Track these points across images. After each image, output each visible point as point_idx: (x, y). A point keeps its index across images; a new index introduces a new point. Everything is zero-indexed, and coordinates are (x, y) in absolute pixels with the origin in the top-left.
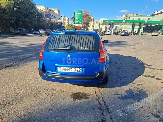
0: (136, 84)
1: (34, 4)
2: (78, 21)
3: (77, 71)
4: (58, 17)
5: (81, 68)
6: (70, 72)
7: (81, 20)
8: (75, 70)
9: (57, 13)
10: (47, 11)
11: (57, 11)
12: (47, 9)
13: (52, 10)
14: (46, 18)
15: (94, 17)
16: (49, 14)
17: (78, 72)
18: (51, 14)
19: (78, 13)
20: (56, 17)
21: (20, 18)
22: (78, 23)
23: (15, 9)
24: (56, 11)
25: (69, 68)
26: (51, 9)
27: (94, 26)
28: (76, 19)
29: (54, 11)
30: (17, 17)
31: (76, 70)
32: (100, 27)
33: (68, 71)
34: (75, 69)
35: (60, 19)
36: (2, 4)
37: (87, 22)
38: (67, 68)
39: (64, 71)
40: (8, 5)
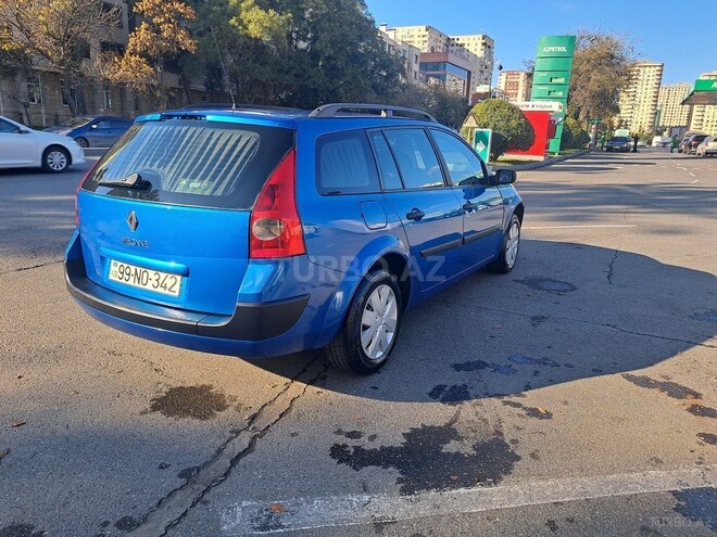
0: (524, 408)
1: (367, 21)
2: (547, 88)
3: (165, 287)
4: (482, 72)
5: (179, 278)
6: (141, 286)
7: (562, 80)
8: (157, 280)
9: (480, 54)
10: (433, 48)
11: (480, 46)
12: (436, 40)
13: (459, 42)
14: (428, 76)
15: (662, 66)
16: (442, 59)
17: (167, 292)
18: (451, 58)
19: (552, 49)
20: (469, 73)
21: (310, 77)
22: (549, 96)
23: (302, 45)
24: (474, 44)
25: (138, 269)
26: (456, 37)
27: (656, 114)
28: (537, 76)
29: (466, 47)
30: (301, 75)
31: (161, 281)
32: (694, 117)
33: (136, 284)
34: (157, 277)
35: (487, 81)
36: (251, 27)
37: (605, 90)
38: (133, 268)
39: (123, 281)
40: (270, 29)
